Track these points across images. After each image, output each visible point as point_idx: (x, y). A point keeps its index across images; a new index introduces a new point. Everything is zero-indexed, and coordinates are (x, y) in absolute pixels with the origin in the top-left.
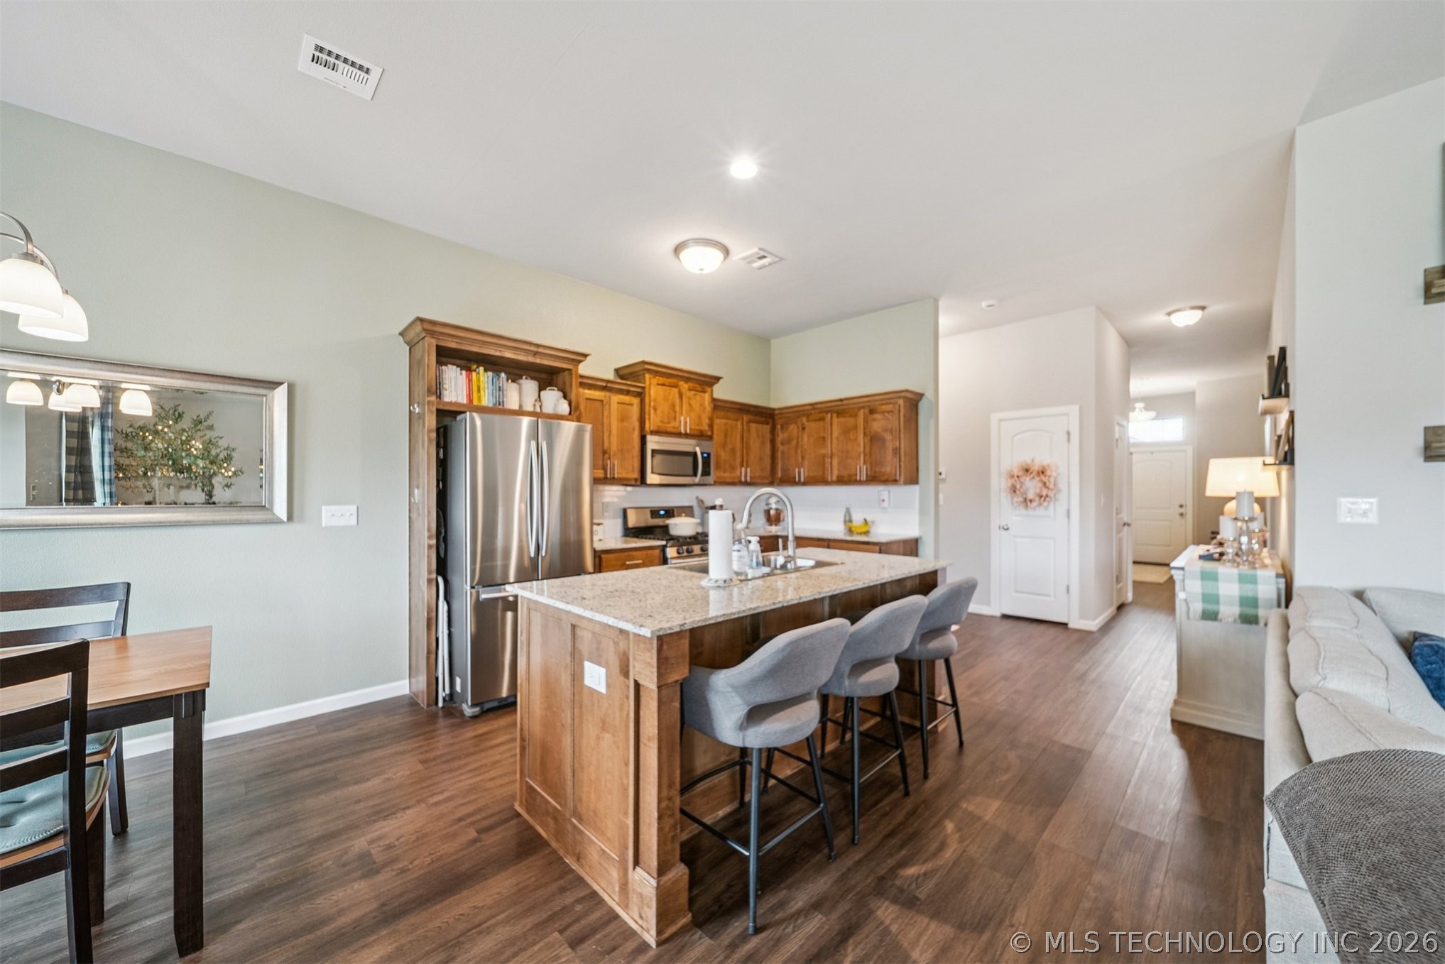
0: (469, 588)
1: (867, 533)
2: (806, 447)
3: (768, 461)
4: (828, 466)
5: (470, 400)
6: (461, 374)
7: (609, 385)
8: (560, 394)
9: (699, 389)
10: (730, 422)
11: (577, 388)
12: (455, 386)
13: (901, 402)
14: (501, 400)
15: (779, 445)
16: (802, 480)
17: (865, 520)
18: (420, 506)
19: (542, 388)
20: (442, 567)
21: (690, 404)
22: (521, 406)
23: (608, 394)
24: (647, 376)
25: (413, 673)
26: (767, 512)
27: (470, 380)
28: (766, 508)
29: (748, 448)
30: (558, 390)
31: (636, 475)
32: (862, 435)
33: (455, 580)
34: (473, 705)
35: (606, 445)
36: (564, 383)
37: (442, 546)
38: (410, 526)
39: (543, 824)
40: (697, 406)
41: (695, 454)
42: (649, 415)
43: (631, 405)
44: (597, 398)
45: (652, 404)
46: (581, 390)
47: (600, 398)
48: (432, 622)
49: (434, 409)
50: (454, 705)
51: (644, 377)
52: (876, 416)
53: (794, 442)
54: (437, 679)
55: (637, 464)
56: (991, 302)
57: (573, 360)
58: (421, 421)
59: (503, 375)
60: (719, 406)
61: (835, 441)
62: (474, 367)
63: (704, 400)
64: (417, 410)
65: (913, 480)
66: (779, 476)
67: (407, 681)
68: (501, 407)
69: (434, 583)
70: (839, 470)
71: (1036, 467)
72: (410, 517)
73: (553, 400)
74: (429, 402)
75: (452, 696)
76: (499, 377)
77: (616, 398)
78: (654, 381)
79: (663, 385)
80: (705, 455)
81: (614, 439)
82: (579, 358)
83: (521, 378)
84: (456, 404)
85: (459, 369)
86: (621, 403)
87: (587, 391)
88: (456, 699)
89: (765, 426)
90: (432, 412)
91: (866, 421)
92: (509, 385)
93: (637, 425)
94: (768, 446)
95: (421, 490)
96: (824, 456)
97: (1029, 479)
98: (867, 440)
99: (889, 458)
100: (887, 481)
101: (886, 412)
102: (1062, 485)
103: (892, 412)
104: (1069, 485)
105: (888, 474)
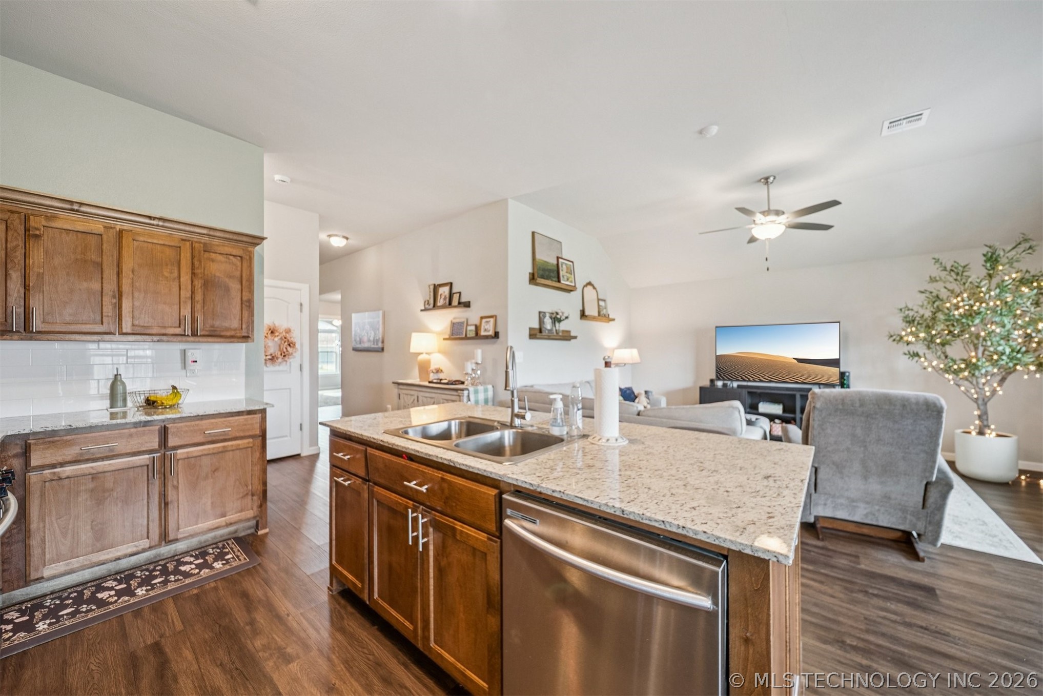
13: (252, 249)
17: (173, 388)
32: (189, 274)
52: (214, 256)
61: (128, 274)
91: (197, 258)
97: (276, 339)
98: (198, 283)
99: (236, 310)
100: (232, 337)
101: (231, 255)
102: (298, 346)
103: (241, 257)
104: (302, 345)
105: (235, 330)
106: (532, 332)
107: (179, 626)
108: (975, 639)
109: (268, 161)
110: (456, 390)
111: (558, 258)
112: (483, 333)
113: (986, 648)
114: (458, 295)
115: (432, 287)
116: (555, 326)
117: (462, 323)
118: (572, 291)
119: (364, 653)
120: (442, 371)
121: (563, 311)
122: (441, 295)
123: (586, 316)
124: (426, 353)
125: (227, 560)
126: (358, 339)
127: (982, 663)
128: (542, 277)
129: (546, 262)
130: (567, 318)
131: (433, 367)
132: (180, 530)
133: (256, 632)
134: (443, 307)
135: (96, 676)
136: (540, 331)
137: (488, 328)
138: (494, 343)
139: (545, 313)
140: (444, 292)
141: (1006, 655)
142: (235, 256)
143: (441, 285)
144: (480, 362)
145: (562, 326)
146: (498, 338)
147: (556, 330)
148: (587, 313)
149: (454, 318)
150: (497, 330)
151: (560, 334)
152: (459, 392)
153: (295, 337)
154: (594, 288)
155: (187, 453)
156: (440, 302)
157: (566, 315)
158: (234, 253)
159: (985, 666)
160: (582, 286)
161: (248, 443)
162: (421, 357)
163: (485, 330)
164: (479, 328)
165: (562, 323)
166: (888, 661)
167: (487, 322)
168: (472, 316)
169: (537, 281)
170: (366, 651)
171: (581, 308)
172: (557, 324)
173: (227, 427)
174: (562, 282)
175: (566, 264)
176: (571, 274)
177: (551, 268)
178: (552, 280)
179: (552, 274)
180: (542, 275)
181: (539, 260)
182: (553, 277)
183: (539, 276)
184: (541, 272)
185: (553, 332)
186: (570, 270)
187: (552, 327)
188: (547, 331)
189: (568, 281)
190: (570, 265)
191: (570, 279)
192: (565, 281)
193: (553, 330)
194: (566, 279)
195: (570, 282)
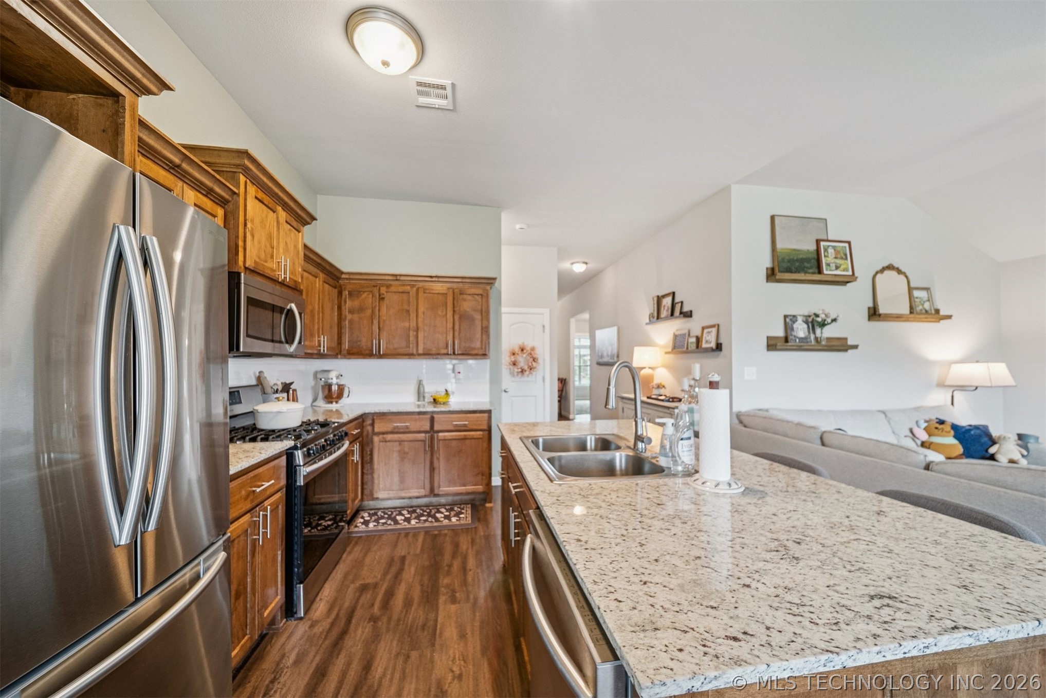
2: (384, 318)
3: (336, 329)
4: (412, 338)
7: (185, 165)
9: (294, 223)
10: (310, 277)
11: (133, 141)
13: (489, 288)
15: (347, 313)
16: (381, 352)
17: (446, 391)
21: (286, 244)
24: (242, 178)
32: (452, 312)
40: (291, 248)
42: (245, 242)
46: (136, 151)
53: (368, 312)
61: (421, 315)
63: (297, 243)
66: (344, 348)
70: (425, 344)
71: (528, 348)
77: (191, 194)
78: (251, 192)
79: (261, 200)
87: (143, 160)
89: (334, 289)
91: (456, 300)
94: (336, 313)
96: (407, 329)
97: (524, 356)
98: (457, 317)
99: (478, 335)
100: (476, 355)
101: (475, 294)
102: (540, 361)
103: (481, 295)
104: (544, 360)
105: (478, 349)
106: (771, 342)
107: (418, 551)
109: (505, 218)
110: (668, 408)
111: (818, 242)
112: (704, 345)
114: (680, 304)
115: (656, 299)
116: (814, 333)
117: (684, 335)
118: (848, 282)
119: (497, 623)
120: (664, 386)
121: (827, 311)
122: (664, 306)
123: (880, 315)
124: (649, 368)
125: (460, 518)
126: (600, 354)
128: (788, 270)
129: (794, 250)
130: (834, 320)
131: (656, 381)
132: (441, 489)
133: (448, 573)
134: (666, 318)
135: (375, 562)
136: (786, 340)
137: (709, 341)
138: (717, 357)
139: (794, 316)
140: (667, 303)
142: (478, 295)
143: (664, 296)
144: (698, 378)
145: (828, 332)
146: (721, 350)
147: (816, 339)
148: (882, 310)
149: (677, 330)
150: (720, 342)
151: (824, 343)
152: (670, 410)
153: (539, 353)
154: (899, 271)
155: (444, 436)
156: (664, 313)
157: (833, 317)
158: (477, 293)
160: (874, 273)
161: (480, 435)
162: (643, 372)
163: (707, 342)
164: (700, 340)
165: (826, 329)
167: (709, 332)
168: (694, 326)
169: (777, 277)
170: (499, 622)
171: (871, 305)
172: (818, 331)
173: (466, 421)
174: (825, 272)
175: (834, 247)
176: (846, 259)
177: (804, 257)
178: (806, 272)
179: (806, 264)
180: (787, 269)
181: (783, 249)
182: (807, 268)
183: (782, 269)
184: (785, 265)
185: (809, 340)
186: (843, 253)
187: (807, 334)
188: (797, 340)
189: (839, 270)
190: (843, 247)
191: (842, 267)
192: (833, 270)
193: (810, 338)
194: (834, 268)
195: (844, 270)
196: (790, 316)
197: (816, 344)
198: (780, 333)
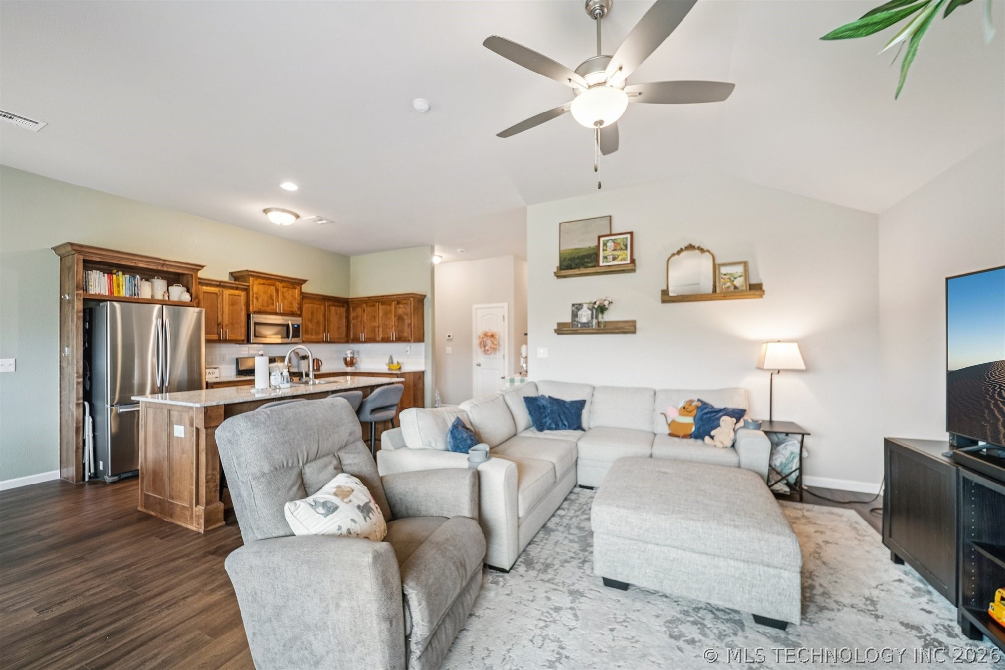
0: (109, 406)
1: (400, 368)
2: (366, 321)
3: (344, 329)
4: (377, 332)
5: (111, 291)
6: (104, 276)
7: (222, 284)
8: (185, 289)
9: (292, 286)
10: (316, 306)
11: (196, 285)
12: (98, 283)
13: (412, 299)
14: (136, 292)
15: (351, 319)
16: (363, 340)
17: (399, 362)
18: (70, 358)
19: (170, 284)
20: (89, 395)
21: (283, 296)
22: (152, 296)
23: (221, 289)
24: (251, 279)
25: (64, 465)
26: (345, 359)
27: (111, 280)
28: (345, 356)
29: (329, 321)
30: (183, 286)
31: (243, 338)
32: (393, 316)
33: (98, 404)
34: (113, 475)
35: (220, 319)
36: (188, 282)
37: (88, 383)
38: (60, 372)
39: (153, 510)
40: (289, 297)
41: (288, 325)
42: (253, 302)
43: (240, 296)
44: (213, 291)
45: (255, 296)
46: (200, 287)
47: (215, 292)
48: (80, 429)
49: (82, 298)
50: (98, 479)
51: (249, 280)
52: (401, 306)
53: (359, 319)
54: (84, 465)
55: (244, 330)
56: (461, 250)
57: (193, 269)
58: (71, 305)
59: (138, 277)
60: (305, 296)
61: (380, 318)
62: (115, 271)
63: (295, 293)
64: (67, 298)
65: (420, 339)
66: (350, 338)
67: (59, 471)
68: (136, 297)
69: (82, 405)
70: (382, 334)
71: (490, 334)
72: (60, 366)
73: (178, 293)
74: (77, 294)
75: (96, 474)
76: (134, 277)
77: (227, 292)
78: (257, 282)
79: (263, 284)
80: (296, 326)
81: (226, 317)
82: (197, 268)
83: (154, 278)
84: (99, 295)
85: (102, 273)
86: (232, 295)
87: (205, 287)
88: (99, 475)
89: (342, 309)
90: (79, 300)
91: (395, 308)
92: (142, 282)
93: (244, 308)
94: (344, 321)
95: (70, 349)
96: (375, 327)
98: (396, 319)
99: (406, 328)
102: (502, 343)
106: (561, 328)
108: (149, 622)
111: (600, 238)
113: (138, 622)
116: (597, 317)
118: (627, 271)
123: (675, 297)
127: (135, 609)
128: (569, 267)
129: (576, 249)
136: (572, 325)
139: (581, 304)
141: (122, 630)
147: (599, 323)
148: (673, 293)
151: (602, 326)
153: (500, 337)
154: (700, 250)
157: (616, 303)
159: (132, 609)
160: (666, 256)
166: (184, 565)
169: (564, 274)
171: (665, 287)
172: (600, 316)
175: (614, 241)
176: (626, 248)
177: (585, 253)
178: (586, 267)
179: (586, 260)
180: (567, 266)
181: (565, 250)
182: (587, 263)
183: (563, 267)
184: (566, 263)
185: (590, 324)
186: (623, 244)
187: (590, 319)
188: (579, 325)
189: (616, 261)
190: (624, 238)
191: (620, 257)
192: (610, 262)
193: (592, 323)
194: (611, 259)
195: (621, 260)
196: (577, 304)
197: (597, 328)
198: (568, 319)
